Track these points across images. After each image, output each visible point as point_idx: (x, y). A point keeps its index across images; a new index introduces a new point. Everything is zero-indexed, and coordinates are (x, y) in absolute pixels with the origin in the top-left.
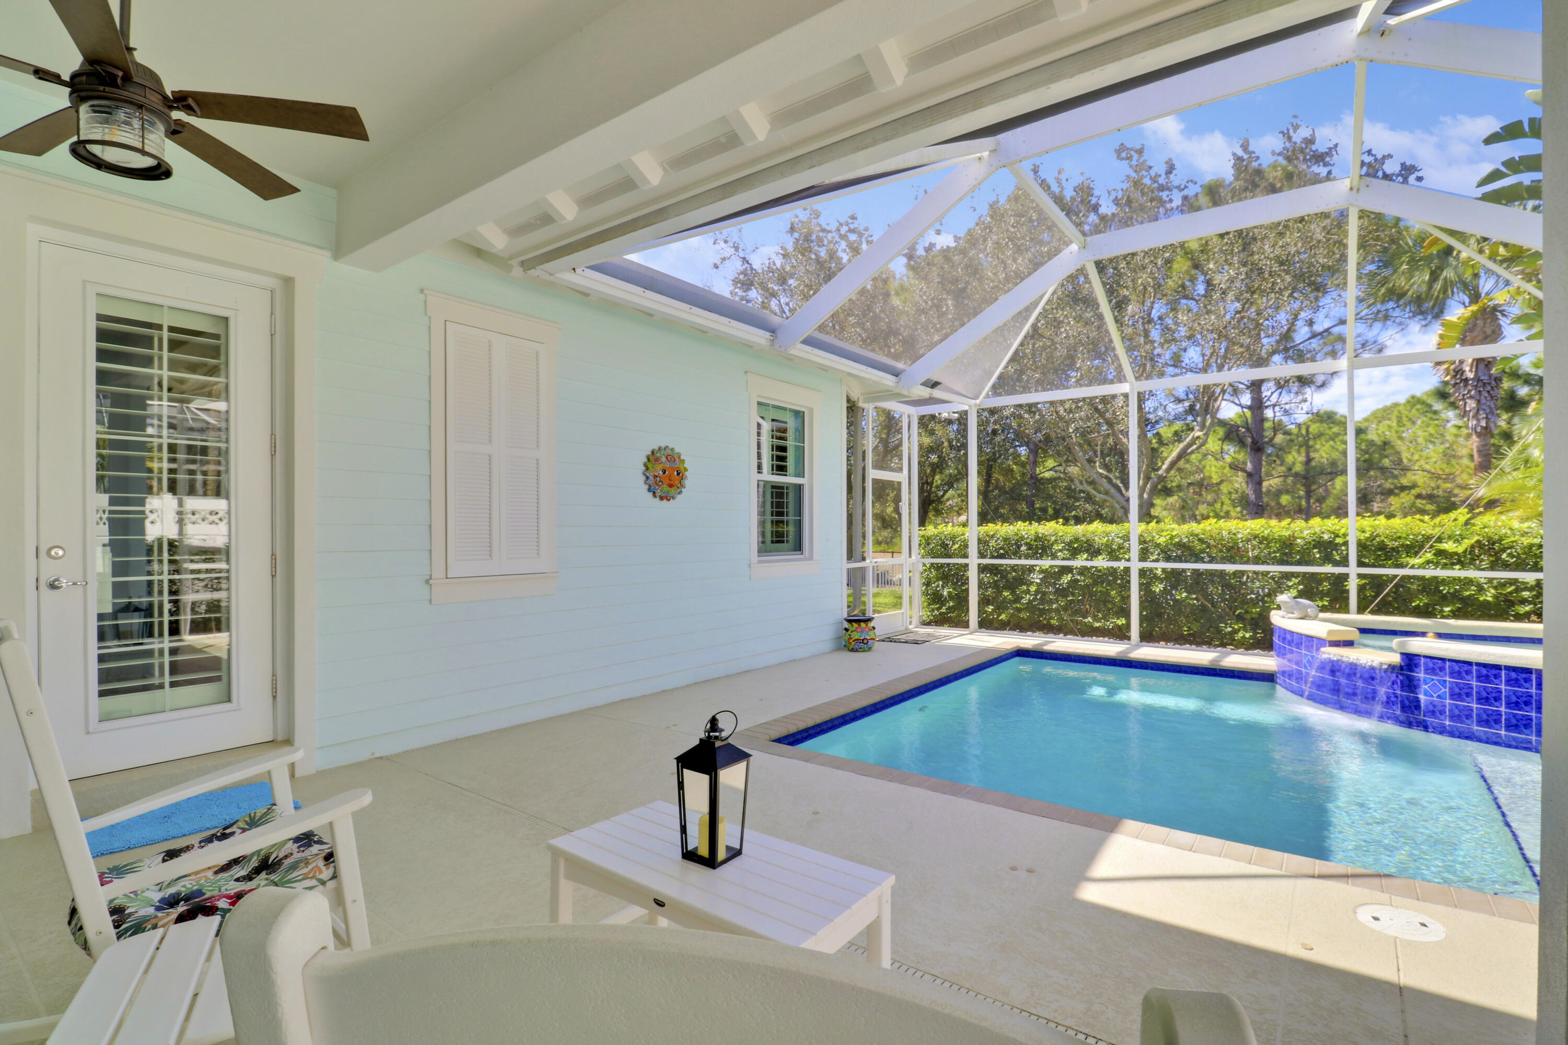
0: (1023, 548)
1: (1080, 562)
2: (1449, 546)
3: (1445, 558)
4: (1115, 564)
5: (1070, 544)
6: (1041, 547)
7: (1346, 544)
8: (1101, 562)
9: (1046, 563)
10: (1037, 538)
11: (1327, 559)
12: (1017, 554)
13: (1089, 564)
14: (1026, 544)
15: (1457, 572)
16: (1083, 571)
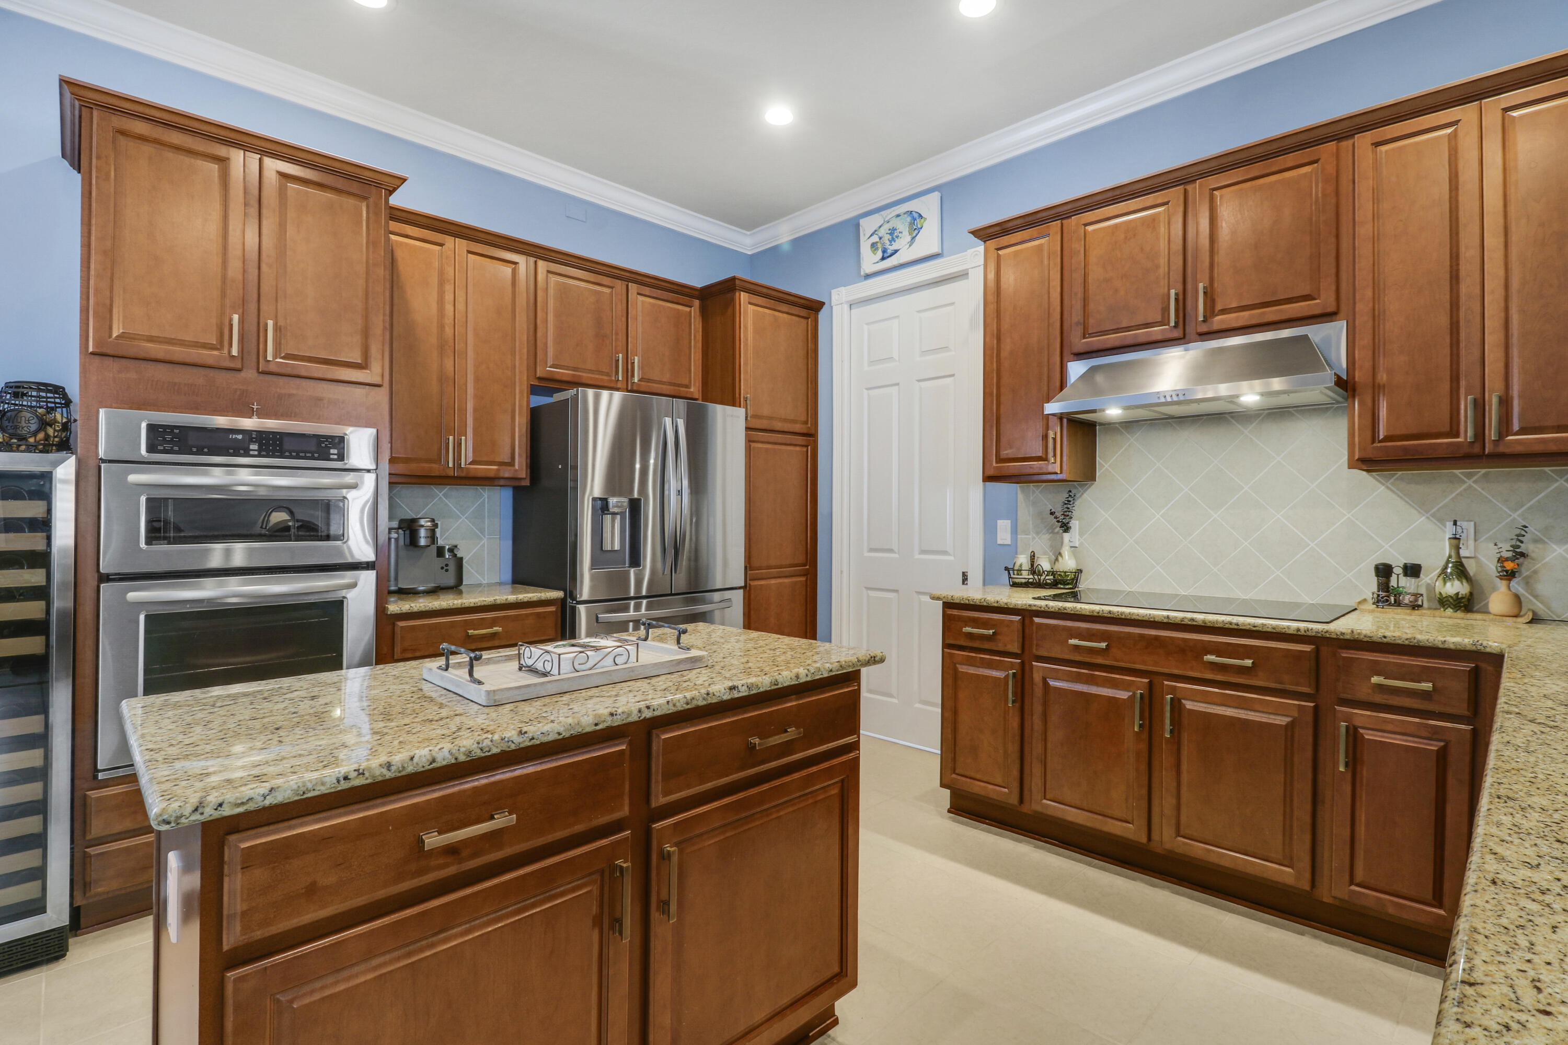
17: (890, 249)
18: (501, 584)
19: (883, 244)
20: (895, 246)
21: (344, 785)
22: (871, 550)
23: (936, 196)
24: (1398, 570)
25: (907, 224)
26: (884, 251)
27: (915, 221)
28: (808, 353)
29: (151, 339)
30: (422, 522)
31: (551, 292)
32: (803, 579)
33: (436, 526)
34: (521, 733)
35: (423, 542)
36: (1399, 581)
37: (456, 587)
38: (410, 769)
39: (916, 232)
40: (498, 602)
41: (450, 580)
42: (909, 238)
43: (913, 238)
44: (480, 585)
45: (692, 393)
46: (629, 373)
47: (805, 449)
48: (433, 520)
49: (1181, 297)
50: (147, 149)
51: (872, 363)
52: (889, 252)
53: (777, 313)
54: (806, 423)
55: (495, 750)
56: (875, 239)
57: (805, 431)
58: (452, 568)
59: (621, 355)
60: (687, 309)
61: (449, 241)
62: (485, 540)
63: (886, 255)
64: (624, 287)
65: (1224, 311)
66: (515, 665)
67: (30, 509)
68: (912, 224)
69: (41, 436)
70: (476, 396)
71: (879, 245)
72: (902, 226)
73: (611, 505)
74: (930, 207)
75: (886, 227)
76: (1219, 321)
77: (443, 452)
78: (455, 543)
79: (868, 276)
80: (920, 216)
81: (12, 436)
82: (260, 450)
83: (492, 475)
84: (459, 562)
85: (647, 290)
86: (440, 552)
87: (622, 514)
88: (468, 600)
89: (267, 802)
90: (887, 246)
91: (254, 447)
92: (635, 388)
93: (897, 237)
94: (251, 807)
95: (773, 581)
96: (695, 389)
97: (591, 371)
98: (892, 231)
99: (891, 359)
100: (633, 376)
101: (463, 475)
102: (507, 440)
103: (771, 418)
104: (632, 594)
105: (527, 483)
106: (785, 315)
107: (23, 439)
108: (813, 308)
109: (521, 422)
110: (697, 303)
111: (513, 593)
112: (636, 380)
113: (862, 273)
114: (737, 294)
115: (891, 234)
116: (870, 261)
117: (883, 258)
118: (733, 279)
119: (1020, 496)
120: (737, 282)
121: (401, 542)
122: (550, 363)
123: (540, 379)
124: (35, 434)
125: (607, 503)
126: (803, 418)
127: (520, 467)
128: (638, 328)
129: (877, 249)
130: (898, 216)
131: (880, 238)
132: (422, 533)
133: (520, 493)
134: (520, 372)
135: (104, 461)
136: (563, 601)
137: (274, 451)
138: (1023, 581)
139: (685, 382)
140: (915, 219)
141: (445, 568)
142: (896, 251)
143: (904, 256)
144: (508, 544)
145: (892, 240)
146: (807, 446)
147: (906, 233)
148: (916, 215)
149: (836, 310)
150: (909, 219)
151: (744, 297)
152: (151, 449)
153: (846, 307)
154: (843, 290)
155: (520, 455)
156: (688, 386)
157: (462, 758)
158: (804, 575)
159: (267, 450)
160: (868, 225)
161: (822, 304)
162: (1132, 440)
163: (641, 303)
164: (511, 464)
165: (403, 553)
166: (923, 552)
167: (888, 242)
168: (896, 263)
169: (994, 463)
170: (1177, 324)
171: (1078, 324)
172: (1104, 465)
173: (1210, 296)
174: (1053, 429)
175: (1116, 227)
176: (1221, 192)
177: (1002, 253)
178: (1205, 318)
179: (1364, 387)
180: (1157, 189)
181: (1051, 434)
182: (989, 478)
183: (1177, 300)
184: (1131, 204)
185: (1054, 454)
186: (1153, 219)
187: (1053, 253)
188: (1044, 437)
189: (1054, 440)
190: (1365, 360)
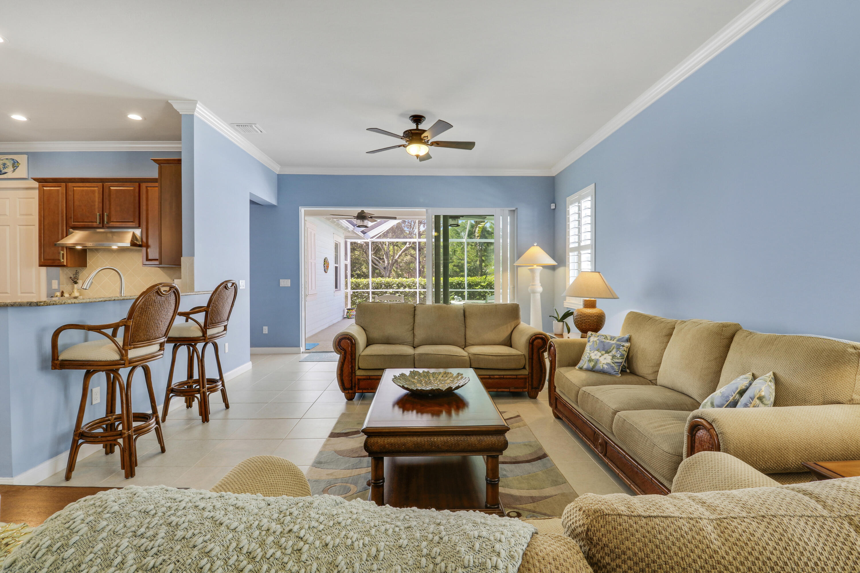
0: (383, 286)
1: (401, 290)
2: (483, 284)
3: (483, 287)
4: (411, 290)
5: (397, 284)
6: (389, 286)
7: (464, 284)
8: (407, 290)
9: (391, 290)
10: (388, 283)
11: (460, 288)
12: (381, 288)
13: (403, 290)
14: (384, 285)
15: (484, 290)
16: (401, 293)
17: (3, 171)
20: (5, 171)
23: (25, 156)
25: (11, 163)
27: (15, 165)
39: (16, 168)
42: (12, 169)
43: (14, 170)
49: (102, 215)
63: (2, 173)
65: (113, 221)
68: (13, 164)
72: (9, 164)
74: (23, 160)
75: (1, 162)
76: (112, 224)
80: (17, 162)
93: (7, 167)
98: (4, 164)
99: (5, 215)
119: (61, 272)
130: (7, 159)
140: (15, 163)
142: (6, 173)
143: (10, 175)
145: (4, 168)
147: (11, 167)
148: (16, 161)
150: (12, 162)
166: (22, 293)
167: (2, 168)
168: (6, 177)
169: (42, 260)
170: (100, 223)
171: (71, 218)
172: (89, 262)
173: (109, 217)
174: (63, 250)
175: (83, 190)
176: (112, 188)
177: (45, 188)
178: (108, 223)
179: (144, 247)
180: (94, 182)
181: (62, 252)
182: (40, 265)
183: (100, 216)
184: (87, 184)
185: (63, 259)
186: (94, 191)
187: (62, 194)
188: (59, 253)
189: (63, 254)
190: (144, 240)
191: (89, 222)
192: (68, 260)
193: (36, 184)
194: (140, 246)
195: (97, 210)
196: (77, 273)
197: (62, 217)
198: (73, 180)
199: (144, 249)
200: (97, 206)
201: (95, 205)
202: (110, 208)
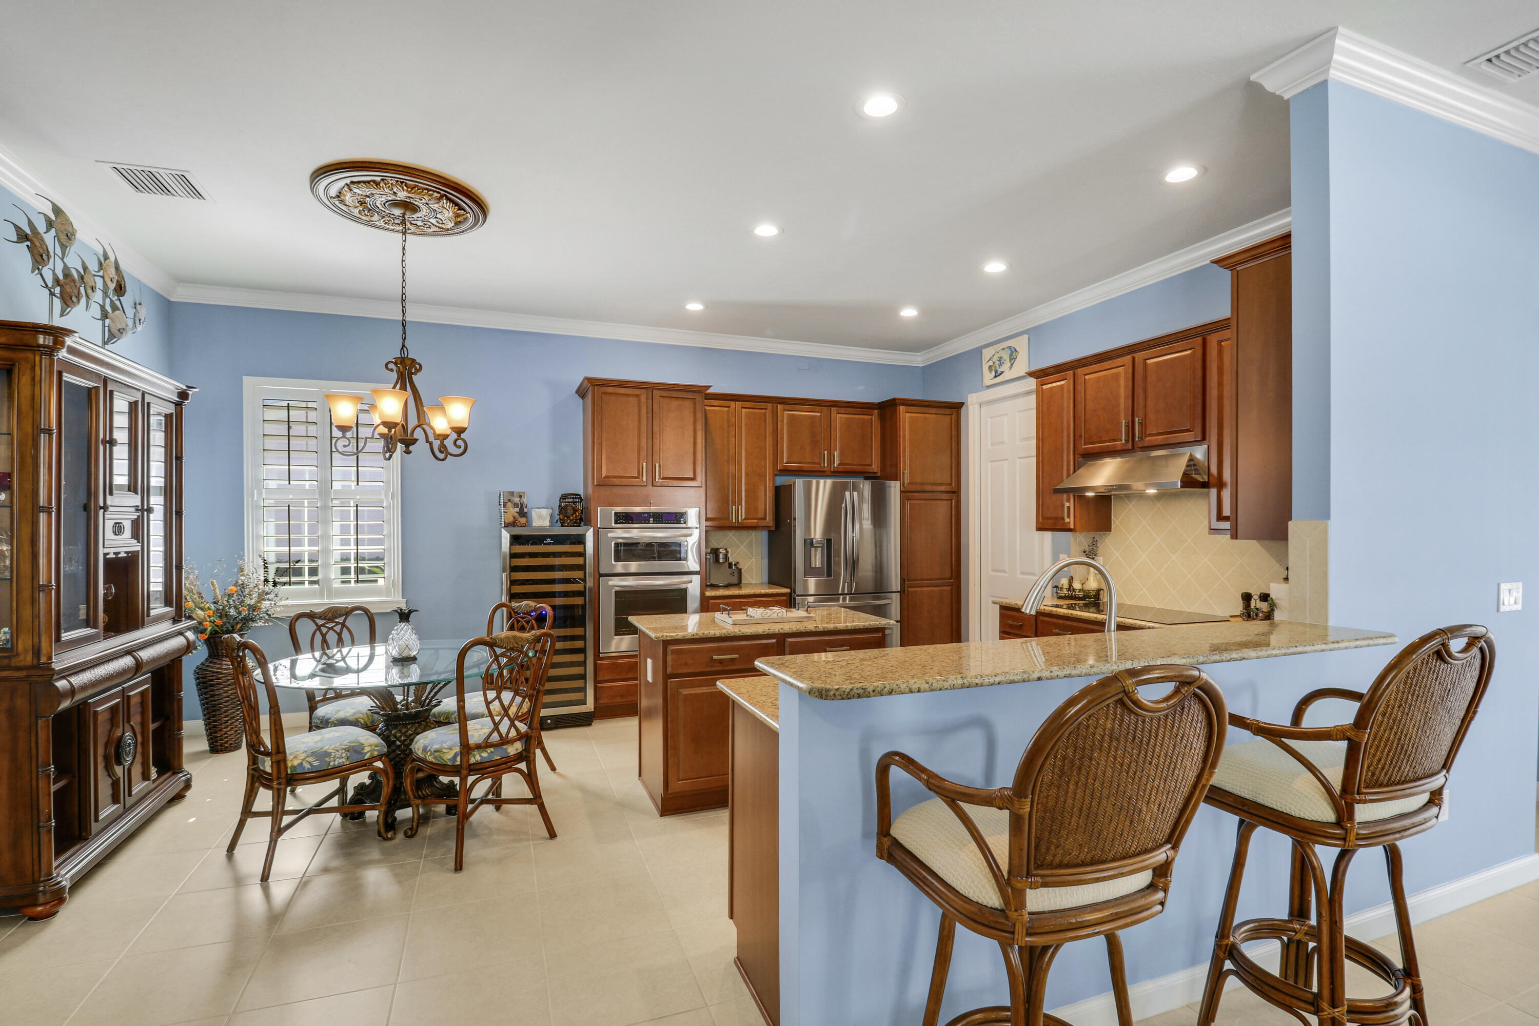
17: (1000, 370)
18: (762, 584)
19: (995, 367)
20: (1002, 369)
21: (693, 637)
22: (994, 570)
23: (1026, 337)
24: (1256, 597)
25: (1008, 355)
26: (996, 372)
27: (1013, 356)
28: (951, 437)
29: (615, 477)
30: (721, 550)
31: (785, 421)
32: (949, 588)
33: (728, 552)
34: (740, 631)
35: (721, 561)
36: (1255, 603)
37: (738, 584)
38: (709, 636)
39: (1013, 361)
40: (756, 593)
41: (735, 580)
42: (1009, 365)
43: (1012, 365)
44: (751, 584)
45: (873, 469)
46: (831, 460)
47: (950, 502)
48: (726, 549)
49: (1130, 424)
50: (613, 398)
51: (993, 444)
52: (999, 372)
53: (926, 415)
54: (950, 484)
55: (732, 635)
56: (991, 363)
57: (950, 490)
58: (736, 574)
59: (826, 452)
60: (870, 417)
61: (732, 404)
62: (753, 559)
63: (997, 374)
64: (829, 411)
65: (1150, 435)
66: (746, 615)
67: (578, 548)
68: (1011, 355)
69: (574, 516)
70: (746, 484)
71: (993, 368)
72: (1006, 356)
73: (814, 543)
74: (1022, 344)
75: (997, 356)
76: (1148, 441)
77: (730, 514)
78: (737, 561)
79: (989, 387)
80: (1016, 350)
81: (565, 516)
82: (654, 521)
83: (754, 525)
84: (740, 571)
85: (843, 410)
86: (730, 565)
87: (822, 548)
88: (744, 591)
89: (676, 638)
90: (998, 369)
91: (651, 519)
92: (835, 470)
93: (1003, 363)
94: (673, 638)
95: (926, 589)
96: (875, 467)
97: (809, 463)
98: (1000, 359)
99: (1002, 443)
100: (834, 463)
101: (740, 525)
102: (763, 506)
103: (923, 484)
104: (840, 592)
105: (773, 529)
106: (933, 415)
107: (568, 517)
108: (957, 407)
109: (770, 495)
110: (876, 412)
111: (769, 589)
112: (836, 466)
113: (984, 385)
114: (898, 408)
115: (1000, 361)
116: (988, 378)
117: (995, 377)
118: (894, 400)
119: (1072, 539)
120: (897, 401)
121: (712, 561)
122: (785, 460)
123: (780, 470)
124: (572, 515)
125: (812, 541)
126: (948, 481)
127: (769, 520)
128: (838, 434)
129: (992, 370)
130: (1003, 349)
131: (994, 363)
132: (721, 556)
133: (771, 534)
134: (769, 468)
135: (600, 528)
136: (790, 594)
137: (659, 521)
138: (1064, 595)
139: (870, 463)
140: (1013, 352)
141: (733, 575)
142: (1002, 372)
143: (1007, 376)
144: (766, 562)
145: (1000, 365)
146: (952, 500)
147: (1008, 361)
148: (1013, 350)
149: (971, 408)
150: (1009, 352)
151: (902, 409)
152: (616, 523)
153: (977, 407)
154: (974, 395)
155: (769, 514)
156: (870, 465)
157: (723, 636)
158: (950, 586)
159: (656, 521)
160: (987, 353)
161: (962, 404)
162: (1131, 506)
163: (839, 418)
164: (765, 519)
165: (712, 565)
167: (998, 367)
168: (1002, 380)
169: (1041, 520)
170: (1127, 441)
171: (1081, 436)
172: (1116, 521)
173: (1143, 425)
174: (1068, 501)
175: (1099, 377)
176: (1149, 361)
177: (1044, 387)
178: (1141, 438)
179: (1213, 486)
180: (1119, 356)
181: (1067, 504)
182: (1039, 529)
183: (1127, 426)
184: (1107, 364)
185: (1069, 517)
186: (1117, 375)
187: (1069, 391)
188: (1063, 506)
189: (1069, 508)
190: (1214, 470)
191: (1110, 441)
192: (1078, 519)
193: (1032, 383)
194: (1205, 485)
195: (1122, 415)
196: (1094, 543)
197: (1068, 435)
198: (1084, 361)
199: (1214, 491)
200: (1122, 406)
201: (1119, 405)
202: (1145, 406)
